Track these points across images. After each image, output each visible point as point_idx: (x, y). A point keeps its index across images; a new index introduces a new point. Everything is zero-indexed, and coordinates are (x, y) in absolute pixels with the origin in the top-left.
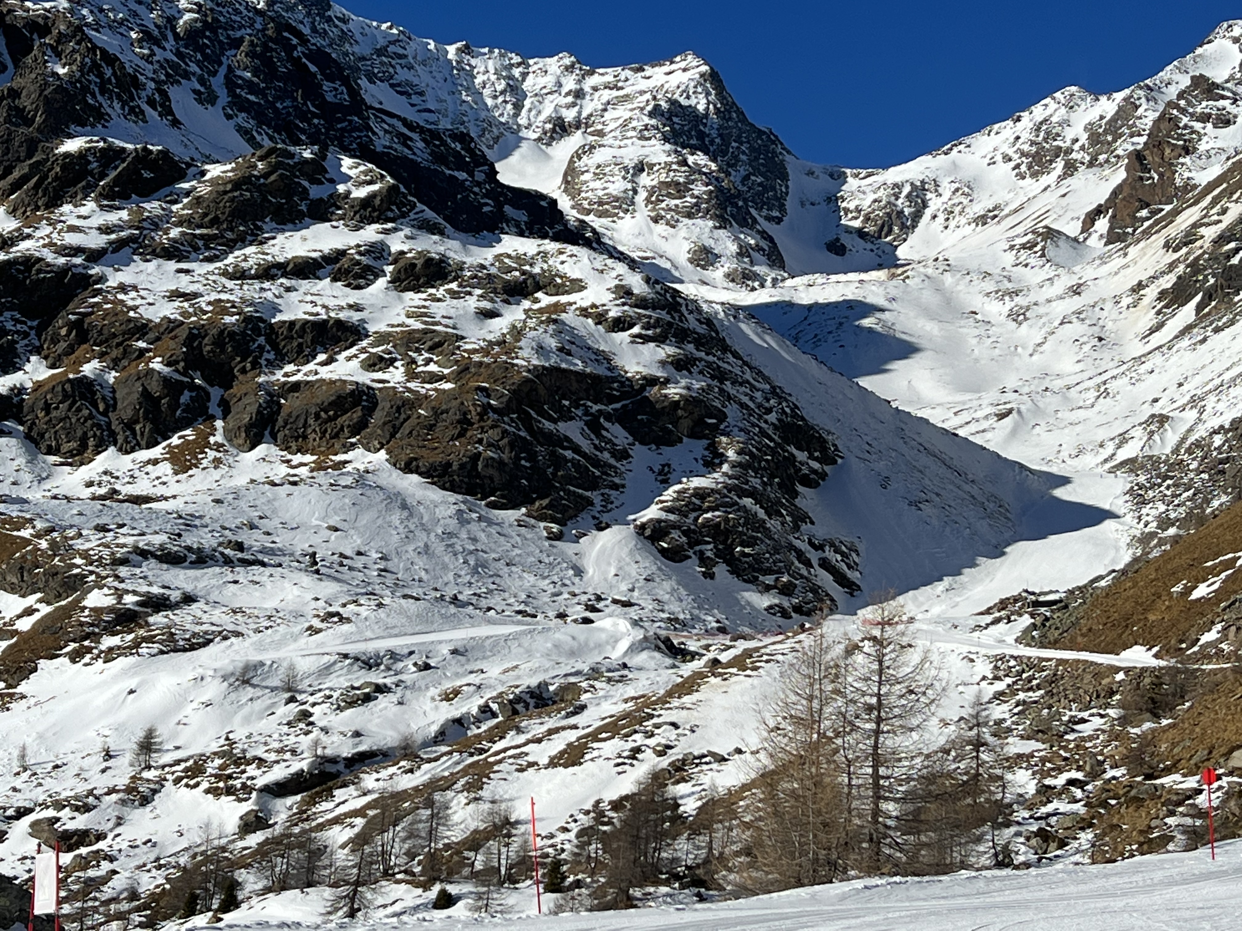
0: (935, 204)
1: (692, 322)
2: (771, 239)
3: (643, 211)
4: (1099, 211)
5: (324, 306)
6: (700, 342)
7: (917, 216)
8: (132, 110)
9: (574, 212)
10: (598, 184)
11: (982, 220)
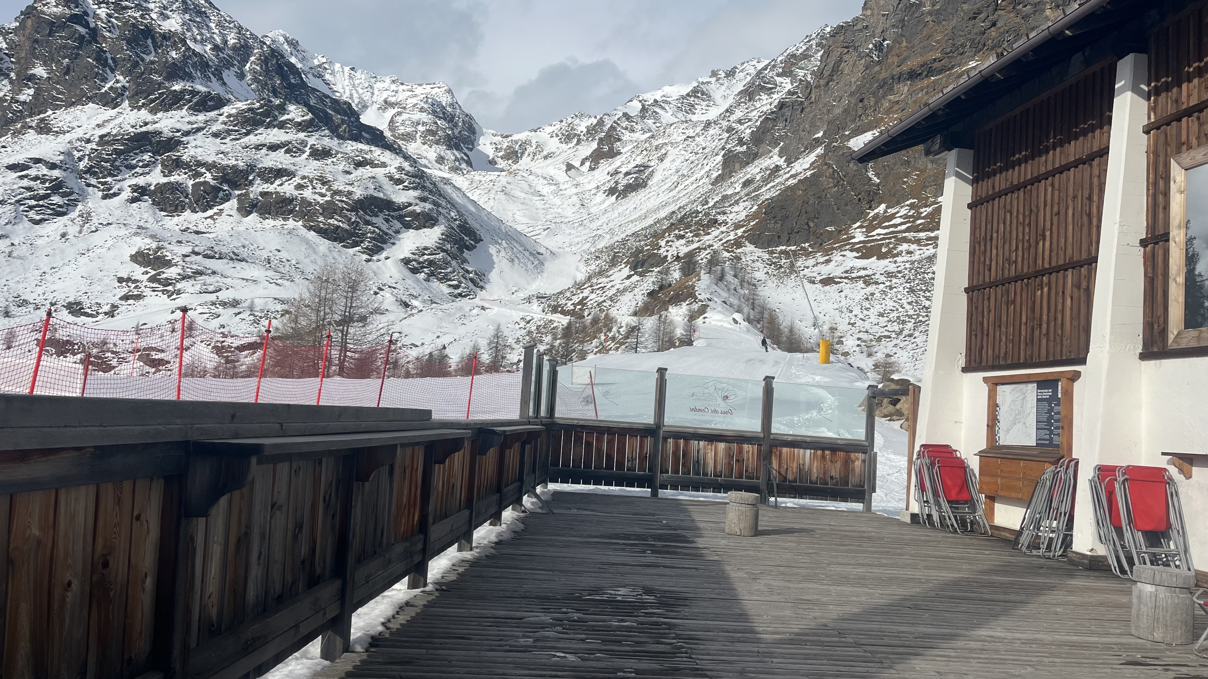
0: (530, 150)
1: (428, 184)
2: (467, 156)
3: (419, 141)
4: (586, 159)
5: (281, 163)
6: (431, 192)
7: (523, 154)
8: (205, 76)
9: (392, 138)
10: (402, 128)
11: (546, 158)
